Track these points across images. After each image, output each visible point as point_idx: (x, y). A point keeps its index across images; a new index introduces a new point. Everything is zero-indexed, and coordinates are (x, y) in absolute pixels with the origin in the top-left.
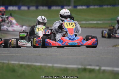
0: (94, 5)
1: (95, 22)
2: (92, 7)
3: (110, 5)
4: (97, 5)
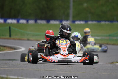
2: (90, 23)
3: (108, 21)
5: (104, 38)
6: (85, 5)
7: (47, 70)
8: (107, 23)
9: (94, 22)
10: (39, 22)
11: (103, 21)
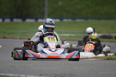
0: (68, 19)
1: (68, 35)
2: (65, 20)
3: (83, 19)
4: (70, 18)
5: (78, 35)
6: (60, 3)
7: (22, 66)
8: (82, 20)
9: (69, 20)
10: (15, 20)
11: (78, 19)
